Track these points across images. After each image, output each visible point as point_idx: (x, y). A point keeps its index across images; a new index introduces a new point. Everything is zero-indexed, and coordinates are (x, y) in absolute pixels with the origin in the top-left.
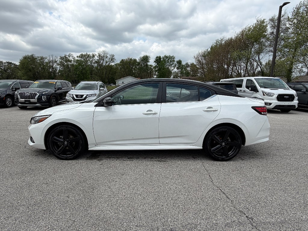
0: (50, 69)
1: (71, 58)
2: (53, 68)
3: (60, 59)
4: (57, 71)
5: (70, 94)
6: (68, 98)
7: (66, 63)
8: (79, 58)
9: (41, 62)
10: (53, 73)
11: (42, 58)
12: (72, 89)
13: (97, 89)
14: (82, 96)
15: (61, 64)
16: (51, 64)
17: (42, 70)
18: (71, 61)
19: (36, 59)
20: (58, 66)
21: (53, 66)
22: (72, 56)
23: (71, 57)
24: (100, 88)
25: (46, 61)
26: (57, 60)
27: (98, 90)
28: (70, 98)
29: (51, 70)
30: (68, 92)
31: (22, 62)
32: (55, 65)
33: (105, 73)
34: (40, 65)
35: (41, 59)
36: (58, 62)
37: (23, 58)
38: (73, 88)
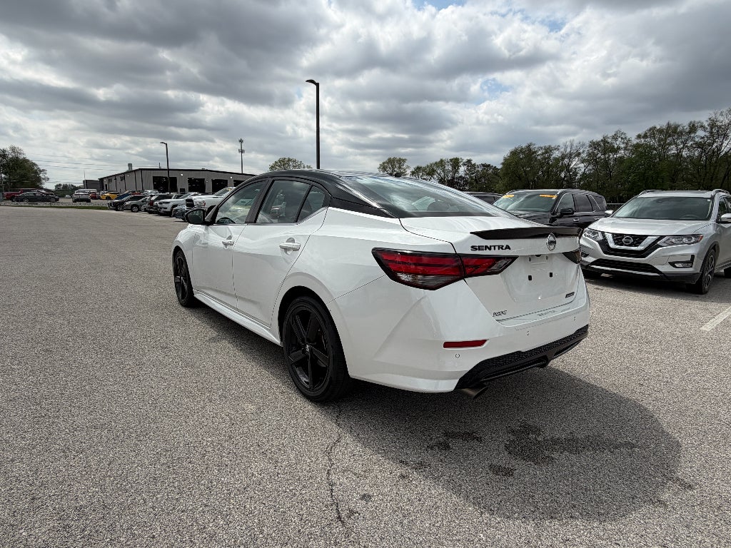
0: (561, 171)
1: (619, 143)
2: (569, 171)
3: (590, 146)
4: (578, 176)
5: (595, 232)
6: (589, 242)
7: (602, 157)
8: (643, 140)
9: (545, 159)
10: (567, 181)
11: (548, 150)
12: (607, 216)
13: (708, 219)
14: (639, 239)
15: (591, 159)
16: (566, 161)
17: (544, 176)
18: (616, 150)
19: (535, 152)
20: (582, 165)
21: (569, 165)
22: (623, 136)
23: (620, 139)
24: (719, 215)
25: (556, 154)
26: (581, 151)
27: (712, 221)
28: (591, 243)
29: (563, 175)
30: (590, 223)
31: (507, 163)
32: (574, 163)
33: (722, 175)
34: (542, 165)
35: (546, 152)
36: (584, 155)
37: (511, 153)
38: (610, 212)
